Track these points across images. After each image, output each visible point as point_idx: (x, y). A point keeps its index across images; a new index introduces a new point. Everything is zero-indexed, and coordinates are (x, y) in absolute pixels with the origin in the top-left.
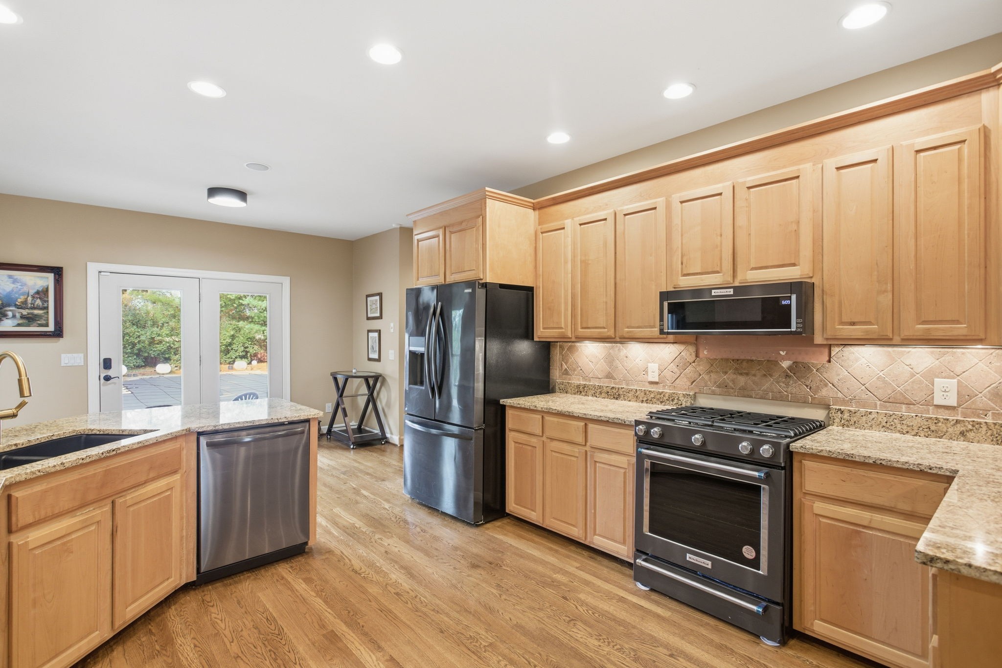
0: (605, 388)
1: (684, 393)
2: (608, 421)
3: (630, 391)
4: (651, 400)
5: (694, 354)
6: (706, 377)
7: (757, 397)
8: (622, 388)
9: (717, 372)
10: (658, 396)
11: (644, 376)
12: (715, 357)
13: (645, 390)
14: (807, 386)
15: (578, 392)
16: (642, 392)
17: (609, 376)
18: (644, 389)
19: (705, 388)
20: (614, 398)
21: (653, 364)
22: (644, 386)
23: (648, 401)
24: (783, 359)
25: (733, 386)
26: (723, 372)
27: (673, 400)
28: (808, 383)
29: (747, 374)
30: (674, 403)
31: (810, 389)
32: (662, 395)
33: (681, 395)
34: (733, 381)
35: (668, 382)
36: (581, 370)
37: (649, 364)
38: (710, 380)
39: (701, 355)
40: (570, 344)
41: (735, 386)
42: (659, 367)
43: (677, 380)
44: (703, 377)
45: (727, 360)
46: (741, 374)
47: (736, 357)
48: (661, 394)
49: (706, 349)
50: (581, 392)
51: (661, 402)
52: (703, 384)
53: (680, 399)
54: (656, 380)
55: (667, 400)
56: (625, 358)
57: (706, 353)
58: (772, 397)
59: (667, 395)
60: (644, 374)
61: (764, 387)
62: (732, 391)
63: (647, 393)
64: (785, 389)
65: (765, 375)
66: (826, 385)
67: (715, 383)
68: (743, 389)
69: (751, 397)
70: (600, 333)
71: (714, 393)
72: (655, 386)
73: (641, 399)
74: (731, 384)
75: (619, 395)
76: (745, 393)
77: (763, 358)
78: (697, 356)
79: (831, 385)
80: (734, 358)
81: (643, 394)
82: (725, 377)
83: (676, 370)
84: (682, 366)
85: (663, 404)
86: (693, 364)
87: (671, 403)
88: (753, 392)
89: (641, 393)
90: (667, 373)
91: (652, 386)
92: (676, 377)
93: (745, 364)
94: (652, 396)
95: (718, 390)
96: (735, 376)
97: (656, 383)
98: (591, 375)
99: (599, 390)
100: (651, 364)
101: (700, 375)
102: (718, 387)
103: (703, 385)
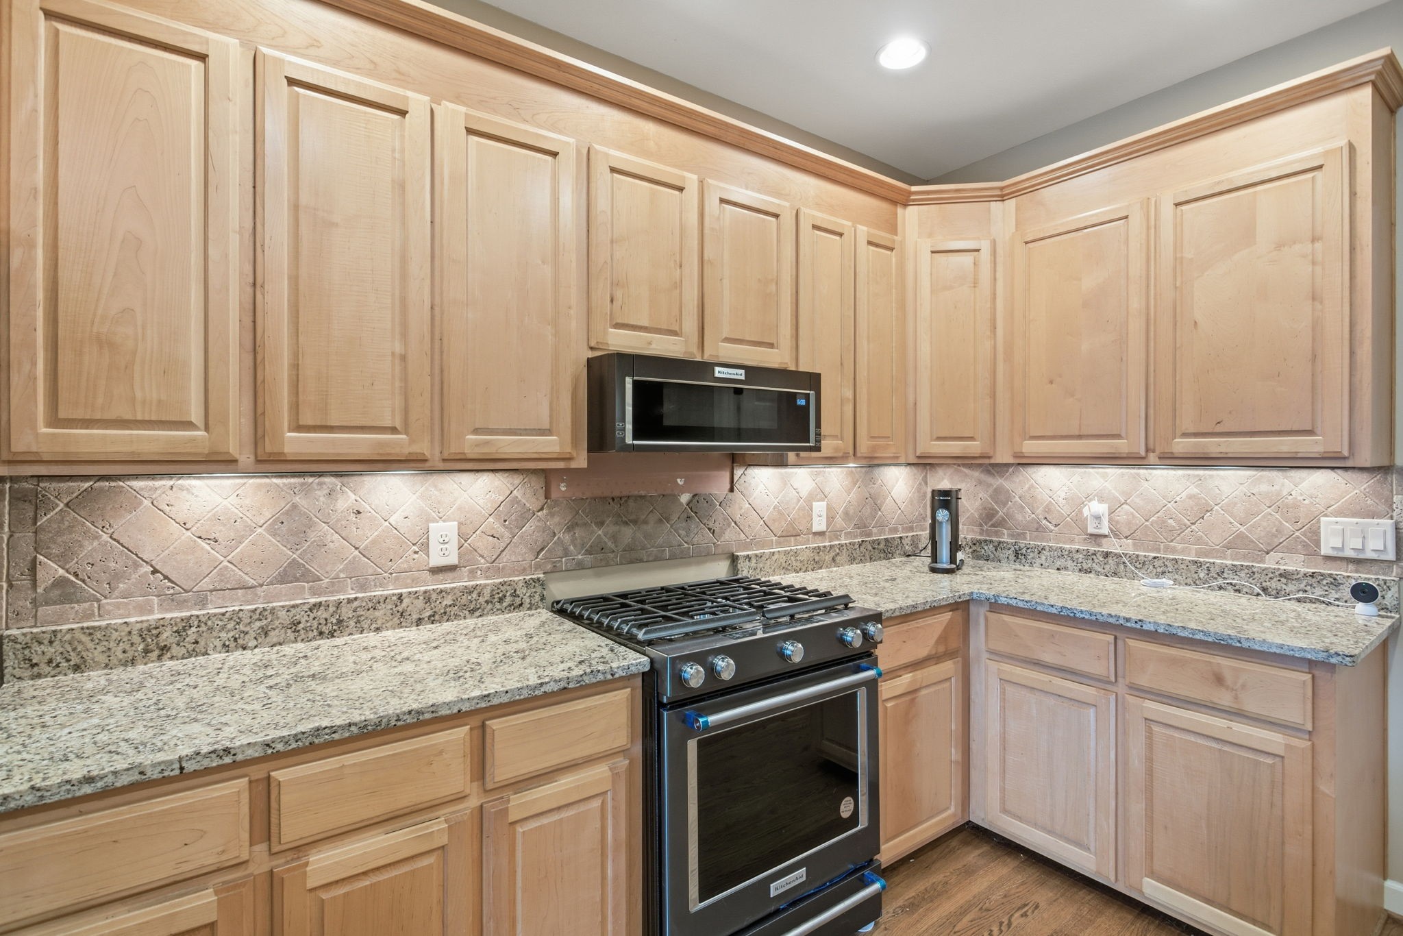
0: (282, 614)
1: (528, 578)
2: (565, 688)
3: (375, 604)
4: (445, 613)
5: (542, 493)
6: (567, 538)
7: (651, 559)
8: (349, 601)
9: (585, 524)
10: (464, 599)
11: (416, 556)
12: (581, 496)
13: (425, 592)
14: (709, 529)
15: (147, 651)
16: (418, 598)
17: (293, 574)
18: (423, 589)
19: (564, 559)
20: (321, 633)
21: (441, 524)
22: (415, 581)
23: (437, 617)
24: (683, 490)
25: (613, 546)
26: (596, 524)
27: (501, 600)
28: (711, 525)
29: (635, 522)
30: (505, 604)
31: (713, 533)
32: (475, 595)
33: (521, 584)
34: (614, 538)
35: (483, 561)
36: (155, 571)
37: (431, 525)
38: (573, 541)
39: (554, 495)
40: (87, 485)
41: (616, 547)
42: (459, 529)
43: (504, 553)
44: (559, 538)
45: (603, 499)
46: (626, 523)
47: (616, 493)
48: (471, 592)
49: (563, 481)
50: (164, 649)
51: (472, 612)
52: (560, 553)
53: (518, 592)
54: (453, 559)
55: (487, 602)
56: (352, 517)
57: (563, 489)
58: (670, 556)
59: (487, 593)
60: (416, 553)
61: (660, 541)
62: (612, 555)
63: (434, 596)
64: (685, 539)
65: (660, 520)
66: (729, 525)
67: (583, 546)
68: (630, 549)
69: (641, 561)
70: (381, 444)
71: (581, 566)
72: (450, 575)
73: (415, 616)
74: (610, 544)
75: (340, 622)
76: (633, 558)
77: (656, 491)
78: (547, 497)
79: (733, 524)
80: (613, 495)
81: (420, 603)
82: (600, 532)
83: (500, 529)
84: (516, 520)
85: (477, 614)
86: (539, 514)
87: (498, 606)
88: (644, 552)
89: (416, 602)
90: (481, 542)
91: (441, 576)
92: (503, 545)
93: (631, 504)
94: (448, 601)
95: (589, 558)
96: (616, 528)
97: (452, 568)
98: (206, 584)
99: (258, 624)
100: (435, 524)
101: (555, 535)
102: (589, 552)
103: (561, 555)
